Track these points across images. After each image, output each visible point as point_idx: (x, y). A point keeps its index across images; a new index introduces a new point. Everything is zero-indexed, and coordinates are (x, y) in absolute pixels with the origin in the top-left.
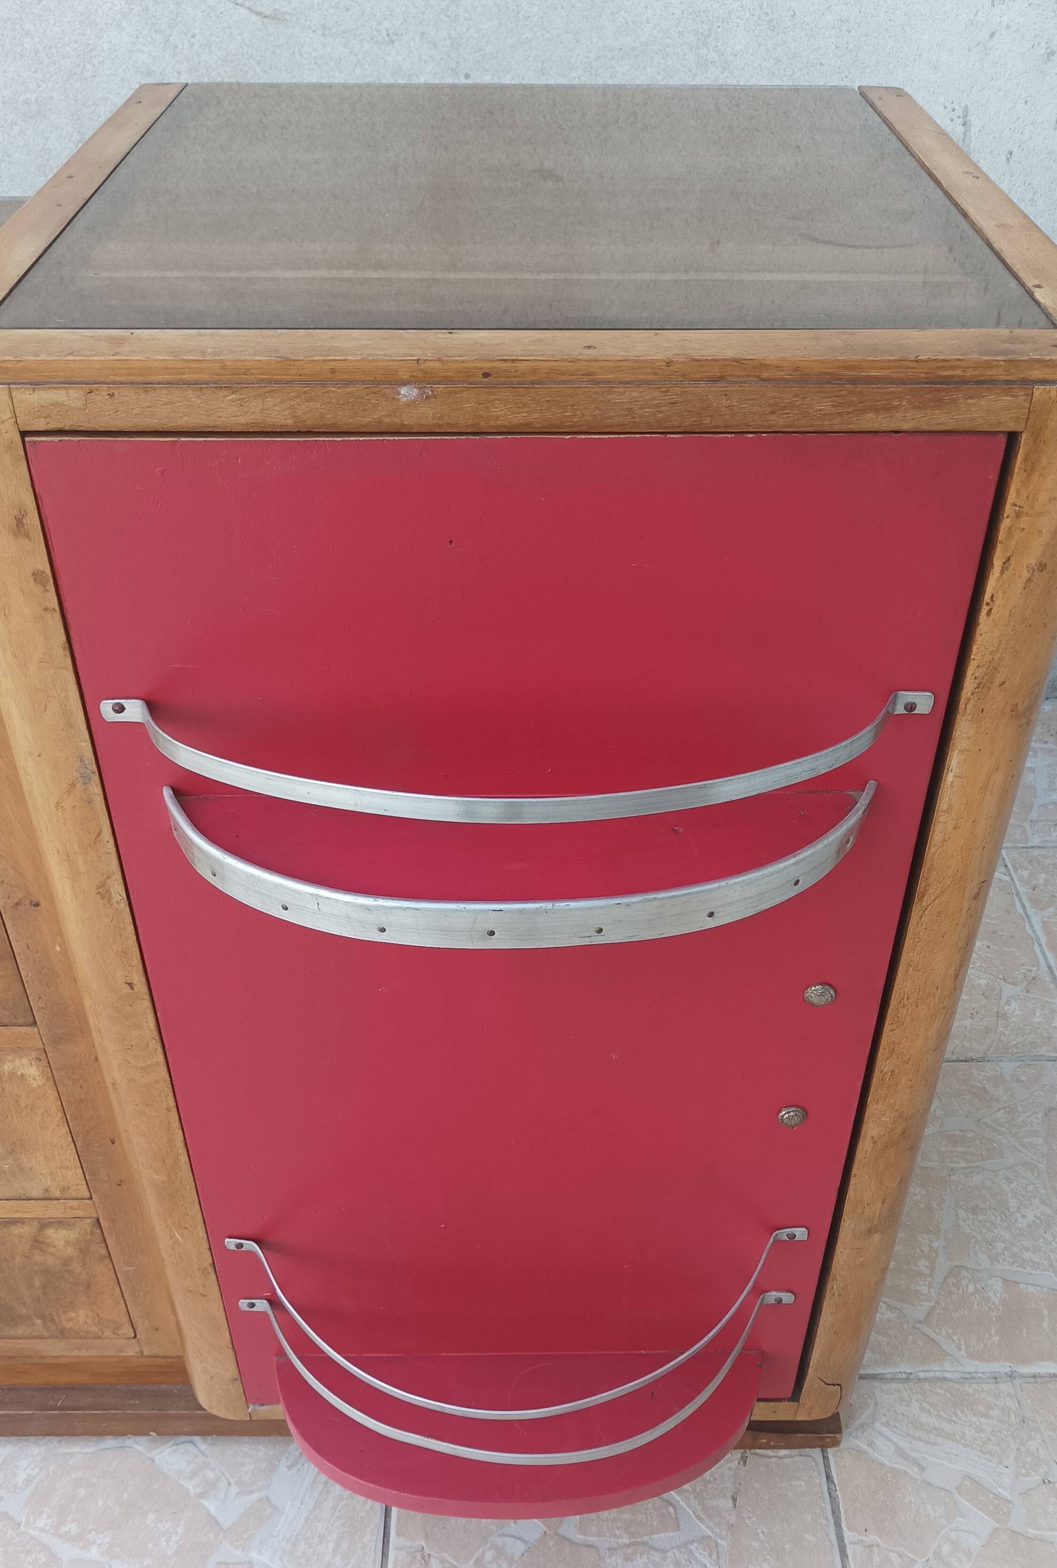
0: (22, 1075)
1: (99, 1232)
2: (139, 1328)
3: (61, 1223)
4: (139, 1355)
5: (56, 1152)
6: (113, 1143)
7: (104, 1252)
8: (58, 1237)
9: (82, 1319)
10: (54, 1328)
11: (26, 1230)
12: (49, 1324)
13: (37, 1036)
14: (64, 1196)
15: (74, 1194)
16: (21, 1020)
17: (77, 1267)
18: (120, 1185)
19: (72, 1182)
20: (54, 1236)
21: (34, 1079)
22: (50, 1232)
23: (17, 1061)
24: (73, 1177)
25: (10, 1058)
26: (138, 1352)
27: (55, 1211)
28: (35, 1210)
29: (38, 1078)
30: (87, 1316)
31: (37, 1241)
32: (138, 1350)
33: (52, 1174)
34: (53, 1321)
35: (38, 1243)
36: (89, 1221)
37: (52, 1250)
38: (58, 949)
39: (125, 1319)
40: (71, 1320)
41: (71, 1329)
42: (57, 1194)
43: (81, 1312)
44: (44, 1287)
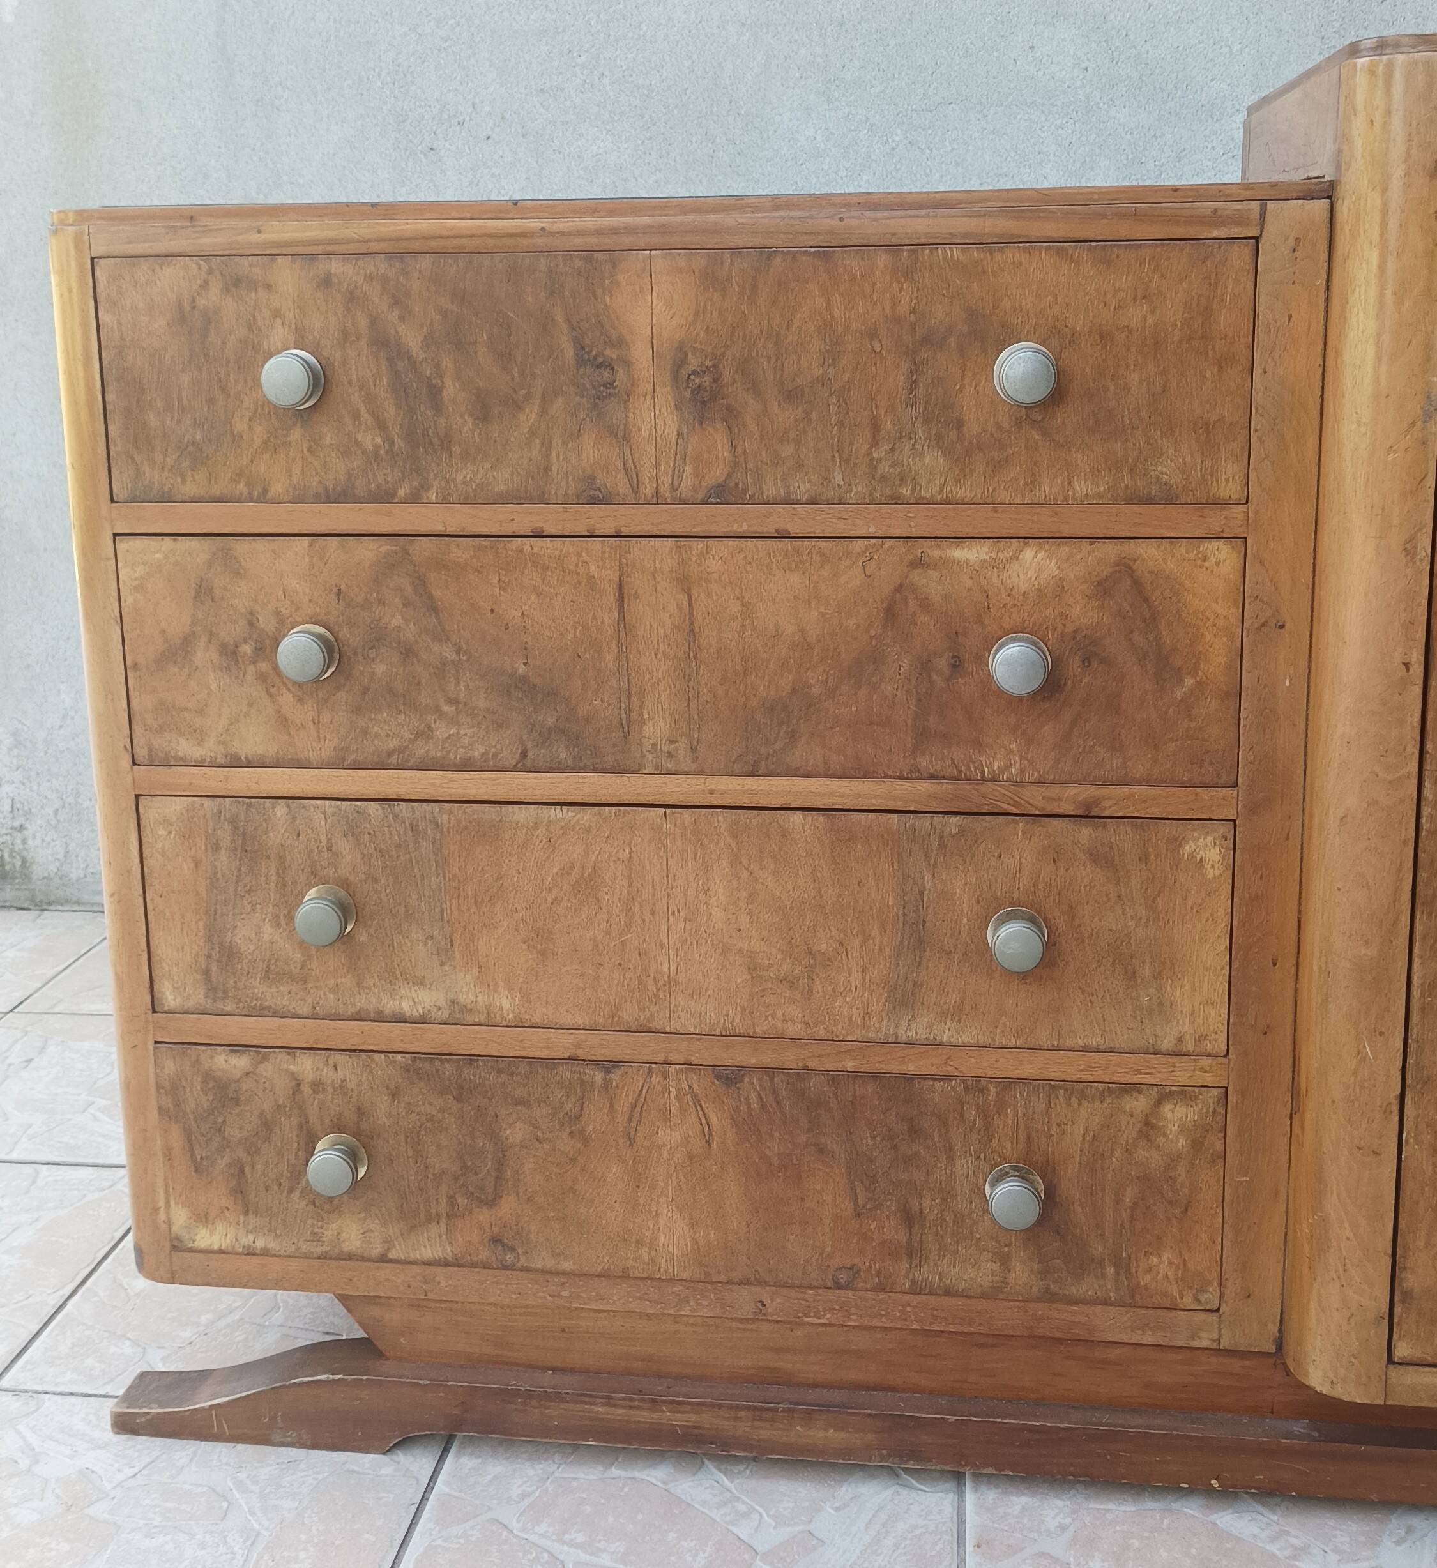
0: (1201, 859)
1: (1223, 1112)
2: (1229, 1292)
3: (1185, 1094)
4: (1215, 1346)
5: (1206, 979)
6: (1275, 965)
7: (1219, 1147)
8: (1175, 1115)
9: (1163, 1268)
10: (1126, 1283)
11: (1139, 1104)
12: (1122, 1277)
13: (1235, 801)
14: (1198, 1050)
15: (1209, 1047)
16: (1223, 780)
17: (1181, 1172)
18: (1265, 1033)
19: (1212, 1028)
20: (1170, 1115)
21: (1213, 866)
22: (1167, 1109)
23: (1201, 840)
24: (1216, 1016)
25: (1195, 835)
26: (1214, 1341)
27: (1183, 1074)
28: (1160, 1072)
29: (1216, 865)
30: (1170, 1263)
31: (1147, 1123)
32: (1216, 1336)
33: (1193, 1013)
34: (1128, 1270)
35: (1149, 1127)
36: (1215, 1092)
37: (1161, 1140)
38: (1287, 684)
39: (1215, 1274)
40: (1150, 1270)
41: (1146, 1287)
42: (1190, 1045)
43: (1166, 1256)
44: (1134, 1206)
